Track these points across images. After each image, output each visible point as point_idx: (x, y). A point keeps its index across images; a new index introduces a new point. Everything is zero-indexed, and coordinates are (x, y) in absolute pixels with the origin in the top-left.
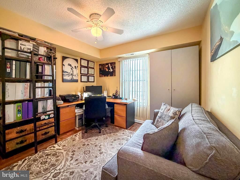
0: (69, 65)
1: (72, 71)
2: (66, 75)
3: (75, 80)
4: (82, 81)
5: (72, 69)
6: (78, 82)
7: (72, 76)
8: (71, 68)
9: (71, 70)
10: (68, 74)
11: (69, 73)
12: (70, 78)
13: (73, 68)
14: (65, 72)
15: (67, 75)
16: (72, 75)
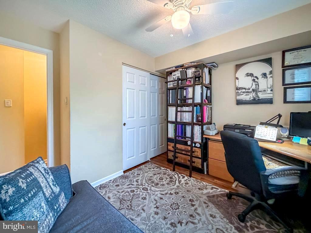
0: (248, 76)
1: (256, 85)
2: (242, 94)
3: (262, 99)
4: (288, 100)
5: (256, 80)
6: (272, 103)
7: (256, 94)
8: (254, 80)
9: (254, 84)
10: (247, 91)
11: (249, 89)
12: (252, 96)
13: (258, 79)
14: (240, 88)
15: (243, 92)
16: (256, 91)
